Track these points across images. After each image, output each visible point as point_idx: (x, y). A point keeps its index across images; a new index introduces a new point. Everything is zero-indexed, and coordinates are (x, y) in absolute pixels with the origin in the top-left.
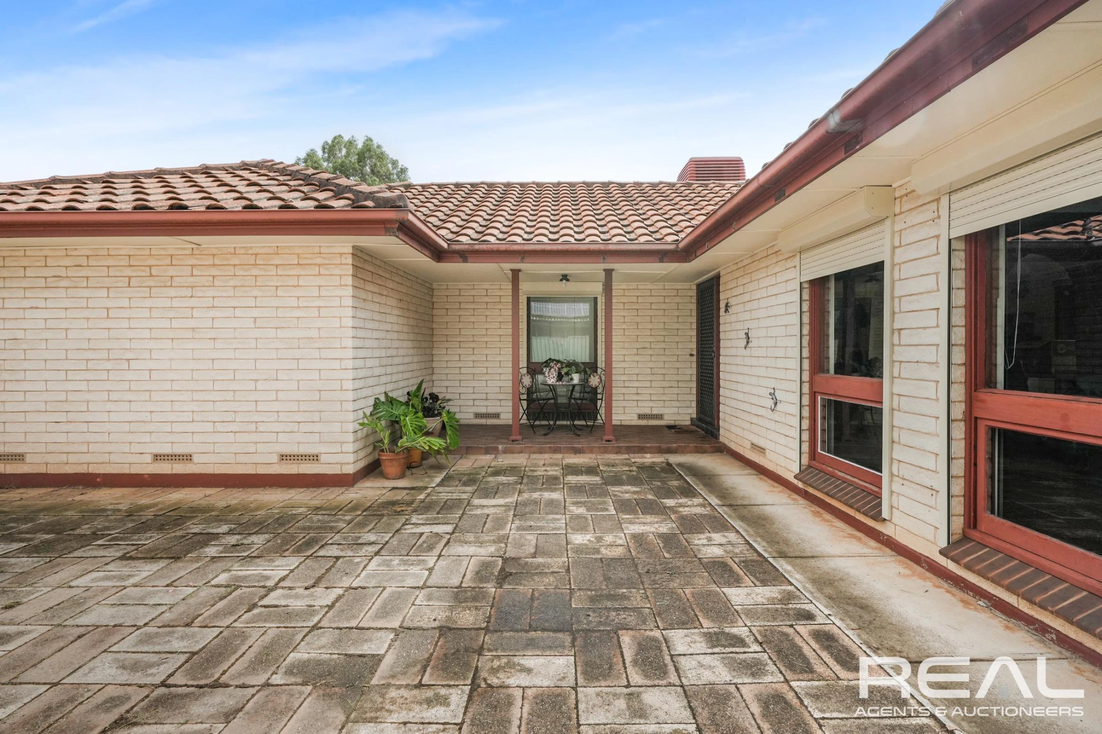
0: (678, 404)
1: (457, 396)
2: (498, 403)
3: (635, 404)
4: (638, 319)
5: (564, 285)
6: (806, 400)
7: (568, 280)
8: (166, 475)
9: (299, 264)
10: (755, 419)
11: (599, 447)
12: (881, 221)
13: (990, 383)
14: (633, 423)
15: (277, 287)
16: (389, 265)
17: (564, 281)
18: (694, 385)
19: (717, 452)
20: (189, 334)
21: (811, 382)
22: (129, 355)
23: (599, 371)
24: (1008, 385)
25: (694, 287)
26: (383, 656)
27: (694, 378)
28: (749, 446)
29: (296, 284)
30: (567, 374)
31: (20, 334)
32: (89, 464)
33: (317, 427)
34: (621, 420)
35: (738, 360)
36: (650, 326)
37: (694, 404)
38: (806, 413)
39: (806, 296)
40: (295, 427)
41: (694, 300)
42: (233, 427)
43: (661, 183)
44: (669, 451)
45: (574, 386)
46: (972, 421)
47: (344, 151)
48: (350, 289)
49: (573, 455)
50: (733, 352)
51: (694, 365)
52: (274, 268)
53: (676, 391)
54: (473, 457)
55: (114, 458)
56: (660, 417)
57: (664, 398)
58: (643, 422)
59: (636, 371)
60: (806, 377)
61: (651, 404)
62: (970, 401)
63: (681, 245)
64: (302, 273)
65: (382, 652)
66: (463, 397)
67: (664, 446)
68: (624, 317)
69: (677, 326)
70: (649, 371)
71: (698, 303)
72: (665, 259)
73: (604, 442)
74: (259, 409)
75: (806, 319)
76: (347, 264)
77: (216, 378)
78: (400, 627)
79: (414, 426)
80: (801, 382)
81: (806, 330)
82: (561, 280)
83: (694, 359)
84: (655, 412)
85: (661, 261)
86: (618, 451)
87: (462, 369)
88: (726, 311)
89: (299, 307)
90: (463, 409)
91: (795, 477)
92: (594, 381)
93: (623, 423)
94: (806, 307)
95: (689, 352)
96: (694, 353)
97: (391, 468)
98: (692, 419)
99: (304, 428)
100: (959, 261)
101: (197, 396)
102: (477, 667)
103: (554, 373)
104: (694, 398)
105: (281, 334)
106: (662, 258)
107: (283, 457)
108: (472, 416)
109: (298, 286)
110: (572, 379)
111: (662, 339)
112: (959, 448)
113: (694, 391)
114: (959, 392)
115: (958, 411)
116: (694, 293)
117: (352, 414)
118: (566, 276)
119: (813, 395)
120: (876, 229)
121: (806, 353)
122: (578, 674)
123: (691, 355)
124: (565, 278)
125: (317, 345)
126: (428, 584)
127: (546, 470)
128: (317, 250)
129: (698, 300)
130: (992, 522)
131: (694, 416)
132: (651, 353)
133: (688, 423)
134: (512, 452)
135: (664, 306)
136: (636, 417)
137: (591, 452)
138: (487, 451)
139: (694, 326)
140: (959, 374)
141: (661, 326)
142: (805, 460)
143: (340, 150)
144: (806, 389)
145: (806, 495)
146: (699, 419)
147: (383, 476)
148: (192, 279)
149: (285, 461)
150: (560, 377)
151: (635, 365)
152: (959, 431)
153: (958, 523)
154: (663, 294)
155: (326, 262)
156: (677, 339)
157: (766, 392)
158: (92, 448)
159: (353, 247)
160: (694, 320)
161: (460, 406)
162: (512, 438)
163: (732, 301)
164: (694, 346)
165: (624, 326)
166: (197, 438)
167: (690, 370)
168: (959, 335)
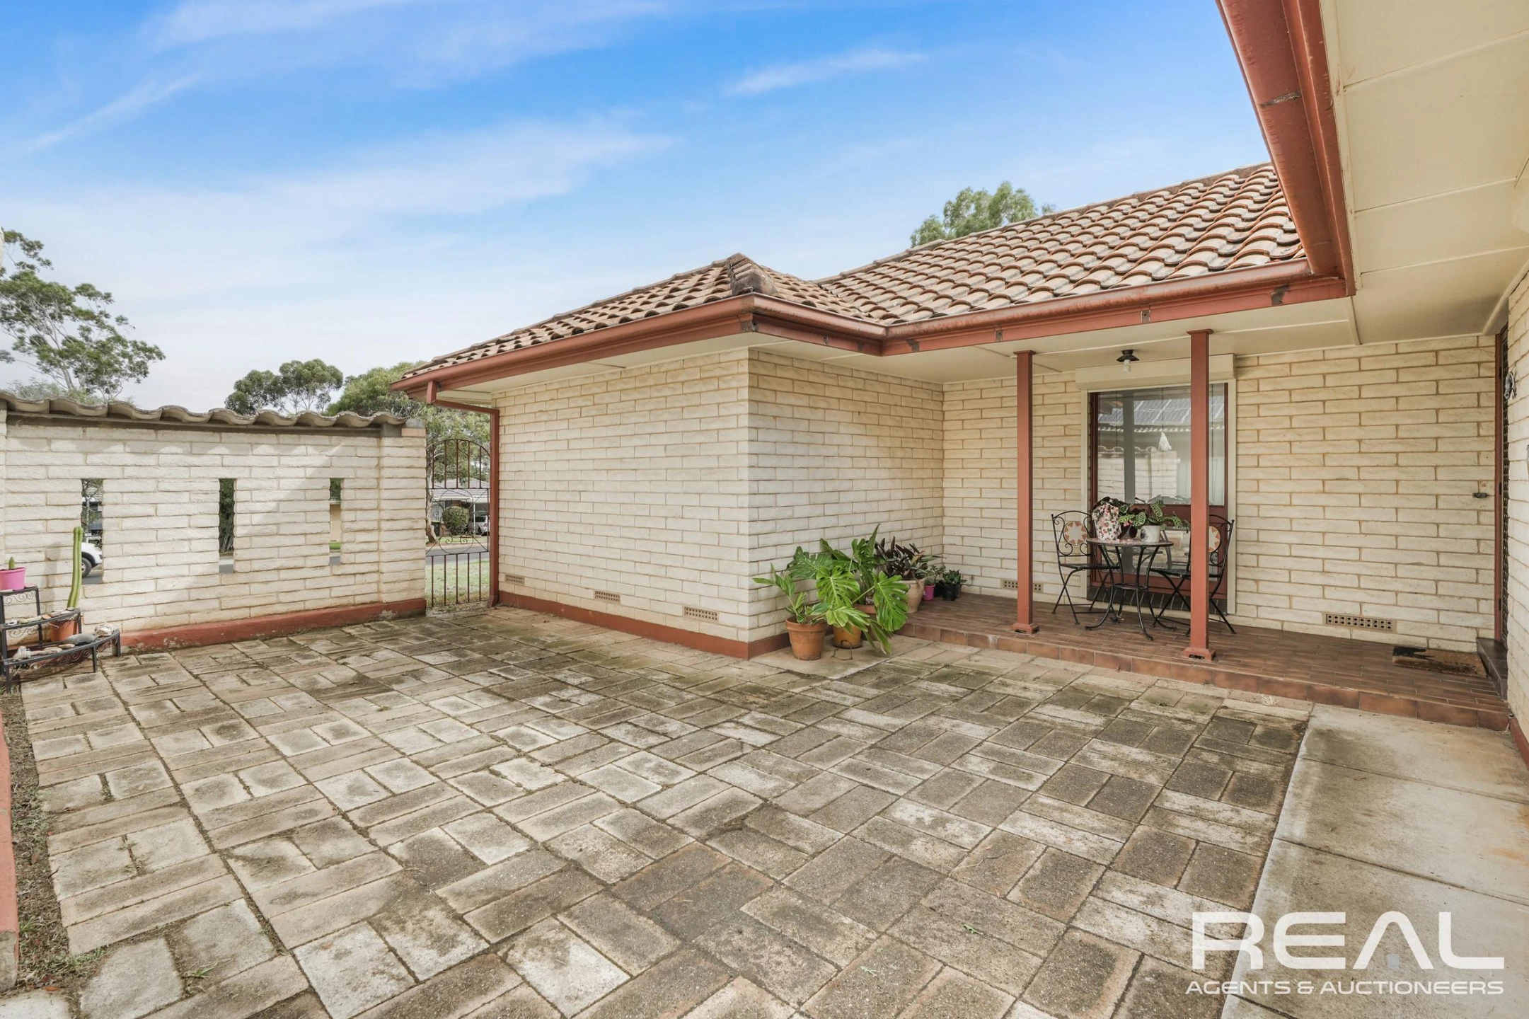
1: (977, 552)
2: (1040, 568)
3: (1317, 591)
4: (1326, 421)
5: (1125, 369)
7: (1134, 359)
8: (602, 614)
9: (701, 379)
11: (1169, 667)
14: (1312, 630)
15: (683, 408)
16: (832, 367)
17: (1127, 362)
18: (1488, 563)
19: (1481, 726)
20: (617, 465)
22: (580, 487)
25: (1490, 342)
26: (488, 867)
27: (1488, 548)
29: (698, 403)
31: (522, 467)
32: (557, 593)
33: (716, 578)
34: (1283, 622)
36: (1358, 434)
37: (1488, 607)
40: (695, 575)
41: (1488, 371)
42: (648, 570)
47: (972, 210)
48: (747, 404)
49: (1113, 672)
51: (1490, 518)
52: (680, 385)
53: (1431, 573)
54: (945, 646)
55: (572, 591)
56: (1383, 625)
57: (1396, 586)
58: (1340, 632)
59: (1323, 526)
61: (1360, 596)
64: (704, 389)
65: (489, 862)
66: (985, 552)
67: (1321, 687)
68: (1291, 417)
69: (1435, 431)
70: (1354, 527)
71: (1500, 376)
72: (1286, 297)
73: (1186, 658)
74: (668, 551)
76: (743, 373)
77: (638, 513)
78: (544, 843)
79: (841, 589)
82: (1121, 360)
83: (1488, 503)
84: (1373, 613)
85: (1277, 301)
86: (1209, 679)
87: (984, 511)
89: (701, 431)
90: (986, 572)
93: (1286, 628)
96: (1490, 490)
97: (799, 644)
98: (1480, 640)
99: (706, 578)
101: (625, 533)
102: (530, 927)
104: (1488, 592)
105: (687, 463)
106: (1281, 294)
107: (688, 610)
108: (998, 584)
109: (700, 405)
111: (1390, 460)
113: (1488, 577)
116: (1488, 355)
117: (747, 565)
118: (1131, 352)
122: (597, 1004)
123: (1480, 495)
124: (1126, 355)
125: (716, 477)
126: (639, 805)
127: (1025, 688)
128: (716, 359)
131: (1491, 634)
132: (1359, 488)
133: (1470, 647)
134: (1009, 649)
135: (1396, 391)
136: (1320, 619)
137: (1151, 671)
138: (971, 641)
141: (1389, 433)
143: (968, 207)
146: (1499, 643)
147: (792, 653)
148: (620, 405)
149: (688, 616)
150: (1121, 530)
151: (1318, 513)
154: (1395, 365)
155: (725, 373)
156: (1434, 458)
158: (561, 578)
159: (751, 350)
160: (1488, 415)
161: (981, 567)
162: (1018, 625)
164: (1488, 474)
165: (1290, 436)
166: (625, 578)
167: (1475, 529)
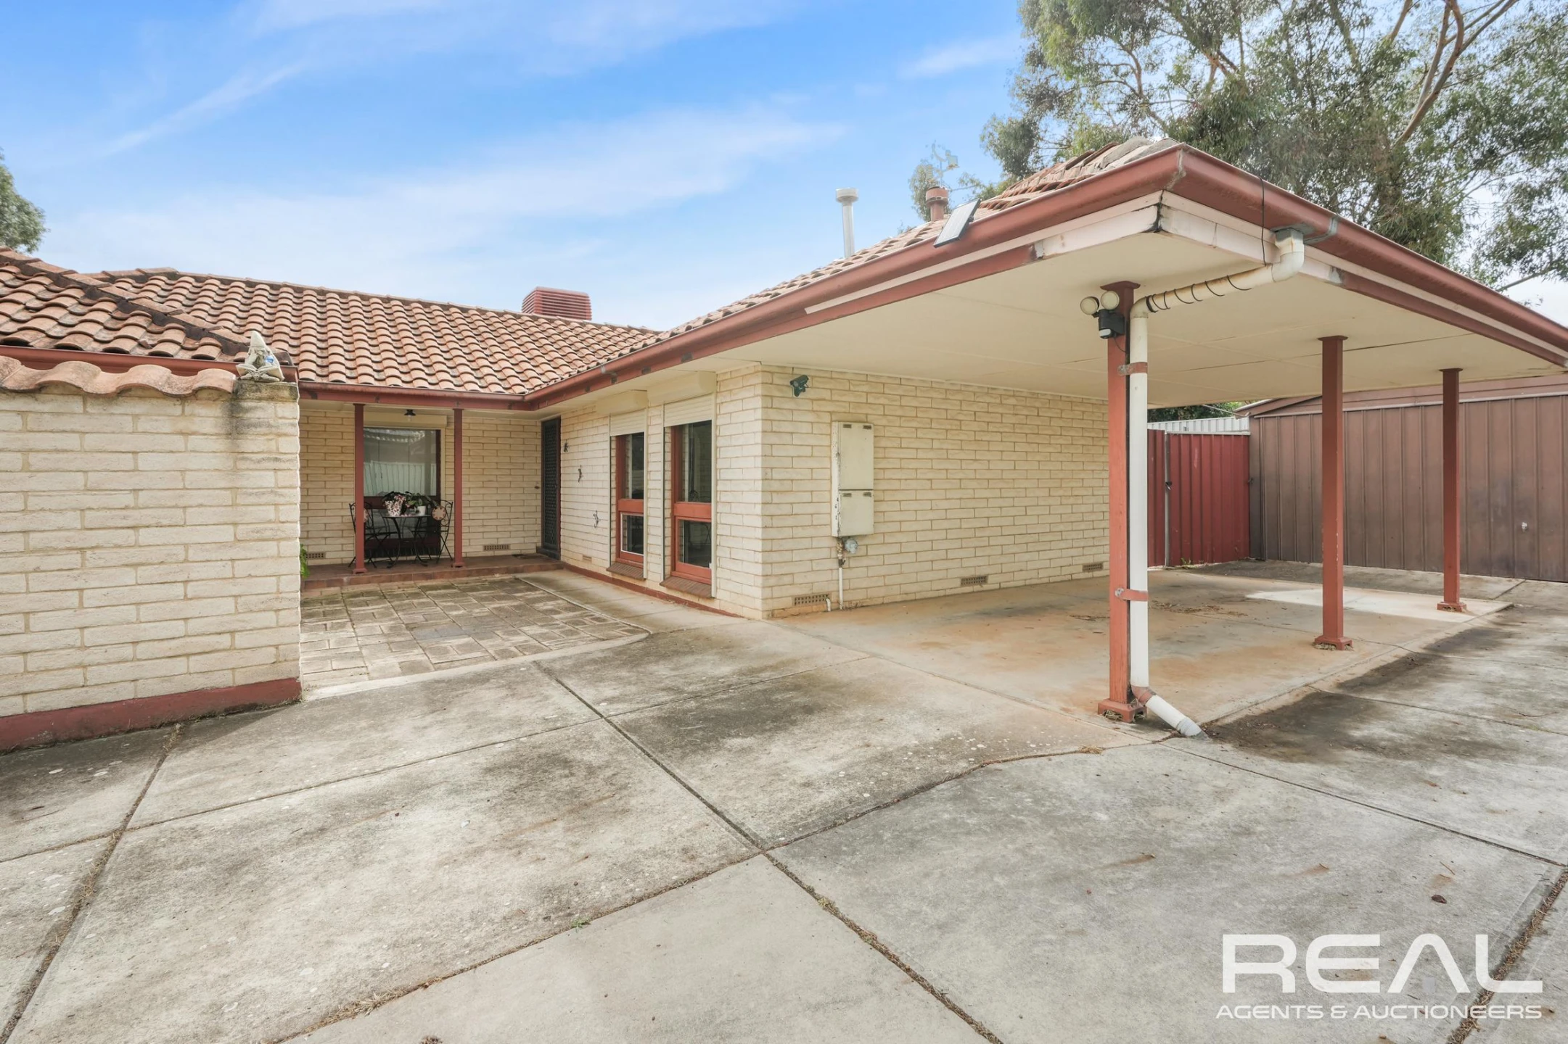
0: (524, 534)
2: (323, 542)
3: (481, 535)
6: (614, 517)
7: (413, 415)
10: (585, 537)
11: (450, 572)
12: (643, 409)
13: (682, 499)
14: (480, 555)
17: (409, 416)
18: (539, 515)
19: (558, 568)
21: (617, 504)
23: (443, 504)
24: (691, 499)
25: (540, 424)
27: (539, 509)
28: (580, 557)
30: (412, 507)
34: (466, 553)
35: (574, 491)
36: (496, 460)
37: (539, 534)
38: (614, 526)
39: (614, 446)
41: (539, 436)
43: (506, 313)
44: (516, 571)
45: (420, 518)
46: (673, 517)
49: (424, 581)
50: (571, 484)
51: (539, 497)
53: (522, 521)
54: (316, 590)
56: (506, 547)
57: (510, 529)
58: (490, 553)
60: (614, 501)
61: (497, 535)
62: (673, 508)
63: (527, 398)
67: (512, 568)
69: (522, 460)
70: (494, 503)
71: (543, 439)
72: (513, 407)
73: (454, 569)
75: (614, 461)
80: (611, 505)
81: (614, 469)
82: (407, 415)
83: (539, 491)
84: (501, 542)
85: (510, 408)
86: (469, 574)
88: (565, 450)
91: (607, 570)
92: (438, 514)
93: (468, 555)
94: (614, 453)
95: (535, 484)
96: (540, 485)
98: (537, 549)
100: (668, 439)
103: (398, 506)
104: (539, 527)
106: (511, 406)
110: (418, 512)
111: (508, 472)
112: (668, 532)
113: (539, 521)
114: (668, 504)
115: (668, 513)
116: (539, 429)
118: (412, 411)
119: (618, 513)
120: (640, 413)
121: (614, 485)
123: (537, 488)
124: (410, 412)
129: (543, 436)
130: (680, 565)
131: (540, 544)
132: (496, 485)
133: (534, 551)
134: (358, 583)
135: (511, 441)
136: (482, 548)
137: (442, 577)
138: (330, 584)
139: (539, 460)
140: (668, 494)
141: (508, 460)
142: (614, 558)
144: (614, 509)
145: (613, 581)
146: (544, 546)
150: (404, 510)
151: (481, 497)
152: (668, 523)
153: (668, 569)
156: (523, 472)
157: (591, 515)
160: (539, 455)
162: (355, 572)
163: (570, 443)
164: (539, 478)
167: (536, 502)
168: (668, 475)
